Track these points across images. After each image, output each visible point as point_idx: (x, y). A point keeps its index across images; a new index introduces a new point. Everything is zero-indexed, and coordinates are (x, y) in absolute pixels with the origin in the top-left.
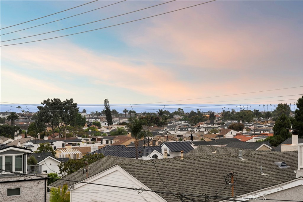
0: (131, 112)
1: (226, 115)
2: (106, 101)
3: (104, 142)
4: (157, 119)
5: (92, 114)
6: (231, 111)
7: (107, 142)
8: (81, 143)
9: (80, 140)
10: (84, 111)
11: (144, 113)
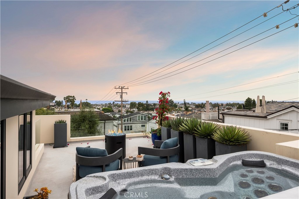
0: (194, 103)
1: (227, 105)
2: (184, 100)
3: (181, 113)
4: (201, 106)
5: (181, 104)
6: (229, 103)
7: (182, 113)
8: (173, 113)
9: (173, 112)
10: (178, 103)
11: (198, 104)
